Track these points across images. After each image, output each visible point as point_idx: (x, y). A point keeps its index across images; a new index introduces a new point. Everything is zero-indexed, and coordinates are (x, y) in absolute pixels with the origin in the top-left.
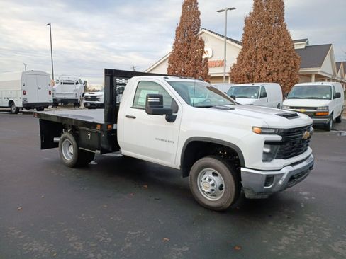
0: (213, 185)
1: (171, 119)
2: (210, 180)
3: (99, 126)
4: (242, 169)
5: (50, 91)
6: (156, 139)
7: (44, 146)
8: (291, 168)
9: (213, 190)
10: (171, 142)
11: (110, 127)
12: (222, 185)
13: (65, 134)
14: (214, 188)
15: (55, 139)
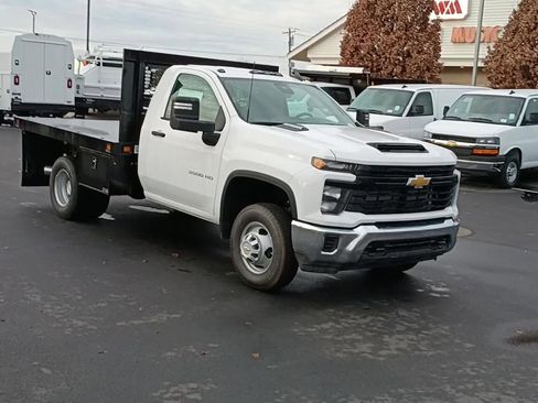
0: (256, 247)
1: (211, 139)
2: (253, 239)
3: (109, 147)
4: (294, 223)
5: (70, 81)
6: (191, 172)
7: (28, 181)
8: (374, 229)
9: (256, 255)
10: (209, 178)
11: (126, 149)
12: (270, 249)
13: (60, 160)
14: (257, 252)
15: (46, 169)
